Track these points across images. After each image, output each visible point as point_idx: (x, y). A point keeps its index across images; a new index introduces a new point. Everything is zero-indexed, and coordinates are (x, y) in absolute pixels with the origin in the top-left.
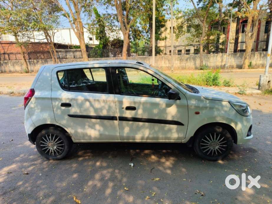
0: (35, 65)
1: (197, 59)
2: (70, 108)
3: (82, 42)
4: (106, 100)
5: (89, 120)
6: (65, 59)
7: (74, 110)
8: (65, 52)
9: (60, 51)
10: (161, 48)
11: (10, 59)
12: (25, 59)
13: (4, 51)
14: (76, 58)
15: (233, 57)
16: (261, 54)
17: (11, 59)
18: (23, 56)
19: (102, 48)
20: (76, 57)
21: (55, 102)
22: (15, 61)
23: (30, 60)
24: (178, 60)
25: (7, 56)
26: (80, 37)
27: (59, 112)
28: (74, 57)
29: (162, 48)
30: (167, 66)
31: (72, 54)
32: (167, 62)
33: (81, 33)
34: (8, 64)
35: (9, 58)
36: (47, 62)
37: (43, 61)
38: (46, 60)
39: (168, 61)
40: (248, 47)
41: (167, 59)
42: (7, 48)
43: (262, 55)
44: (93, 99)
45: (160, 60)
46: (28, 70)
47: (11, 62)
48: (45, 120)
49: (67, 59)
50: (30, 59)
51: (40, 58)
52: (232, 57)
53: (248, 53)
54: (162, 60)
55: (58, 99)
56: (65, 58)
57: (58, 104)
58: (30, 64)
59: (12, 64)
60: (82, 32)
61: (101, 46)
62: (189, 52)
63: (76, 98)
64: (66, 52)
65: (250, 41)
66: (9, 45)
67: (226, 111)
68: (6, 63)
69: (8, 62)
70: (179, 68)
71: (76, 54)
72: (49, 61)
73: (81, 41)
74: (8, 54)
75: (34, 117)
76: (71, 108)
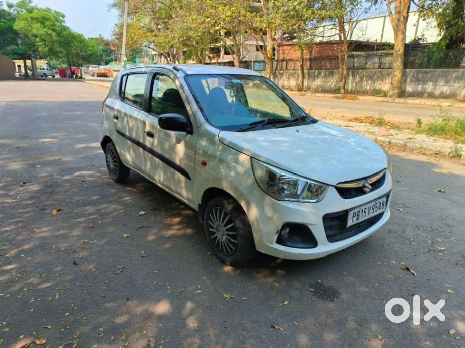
0: (315, 79)
3: (400, 36)
6: (361, 71)
8: (366, 57)
9: (358, 56)
11: (286, 69)
12: (302, 70)
13: (283, 57)
14: (383, 69)
17: (288, 68)
18: (301, 64)
19: (444, 48)
20: (382, 67)
22: (292, 71)
23: (311, 71)
25: (284, 64)
26: (398, 27)
28: (380, 67)
31: (377, 60)
33: (402, 18)
34: (283, 76)
35: (286, 67)
36: (333, 74)
37: (327, 73)
38: (331, 72)
42: (287, 52)
46: (302, 87)
47: (287, 72)
49: (366, 70)
50: (311, 69)
51: (324, 68)
56: (363, 69)
58: (309, 77)
59: (287, 77)
60: (404, 17)
61: (444, 44)
64: (368, 57)
66: (290, 47)
67: (238, 174)
68: (281, 74)
69: (283, 73)
71: (385, 61)
72: (336, 74)
73: (399, 34)
74: (287, 62)
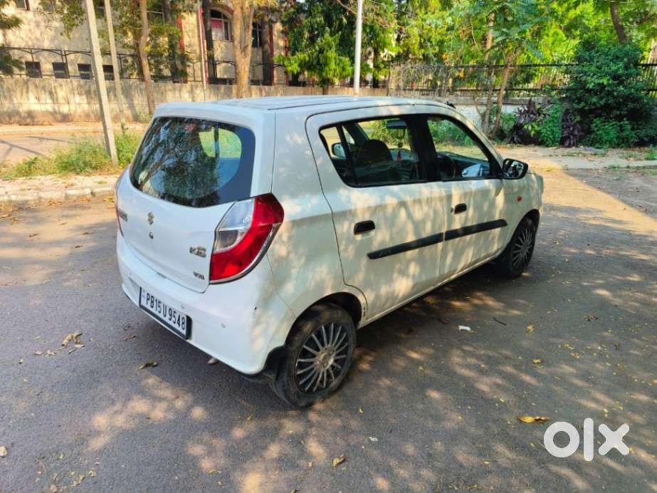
1: (133, 93)
2: (372, 233)
4: (431, 198)
5: (401, 255)
7: (380, 238)
10: (11, 52)
15: (214, 94)
16: (261, 91)
21: (342, 225)
24: (80, 94)
27: (351, 252)
29: (16, 51)
30: (48, 112)
32: (45, 97)
39: (47, 94)
40: (243, 72)
41: (44, 88)
43: (264, 93)
44: (412, 199)
45: (18, 90)
48: (320, 285)
52: (212, 94)
53: (243, 87)
54: (27, 92)
55: (348, 214)
57: (347, 227)
62: (88, 73)
63: (383, 203)
65: (243, 60)
70: (88, 116)
75: (290, 288)
76: (376, 234)
